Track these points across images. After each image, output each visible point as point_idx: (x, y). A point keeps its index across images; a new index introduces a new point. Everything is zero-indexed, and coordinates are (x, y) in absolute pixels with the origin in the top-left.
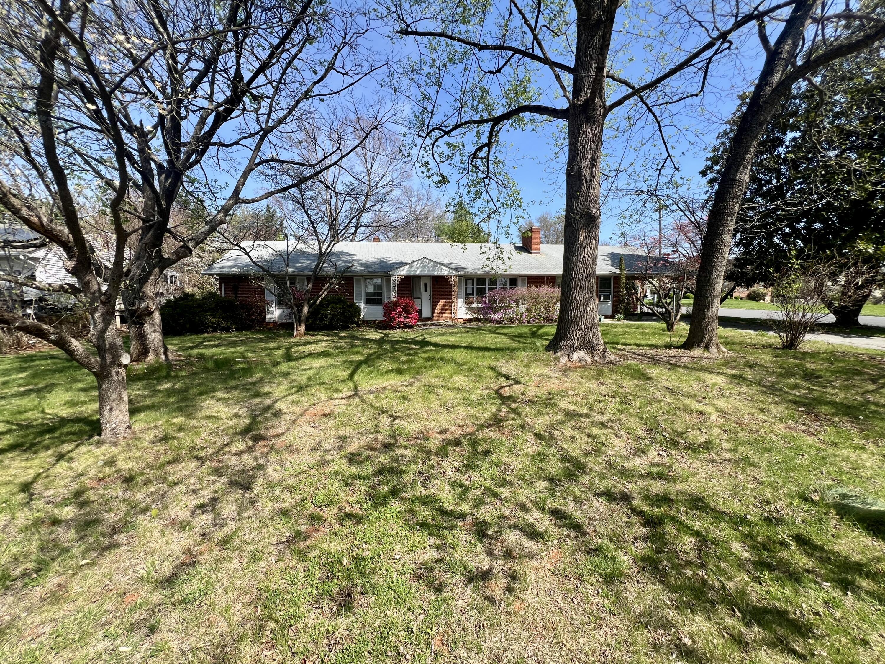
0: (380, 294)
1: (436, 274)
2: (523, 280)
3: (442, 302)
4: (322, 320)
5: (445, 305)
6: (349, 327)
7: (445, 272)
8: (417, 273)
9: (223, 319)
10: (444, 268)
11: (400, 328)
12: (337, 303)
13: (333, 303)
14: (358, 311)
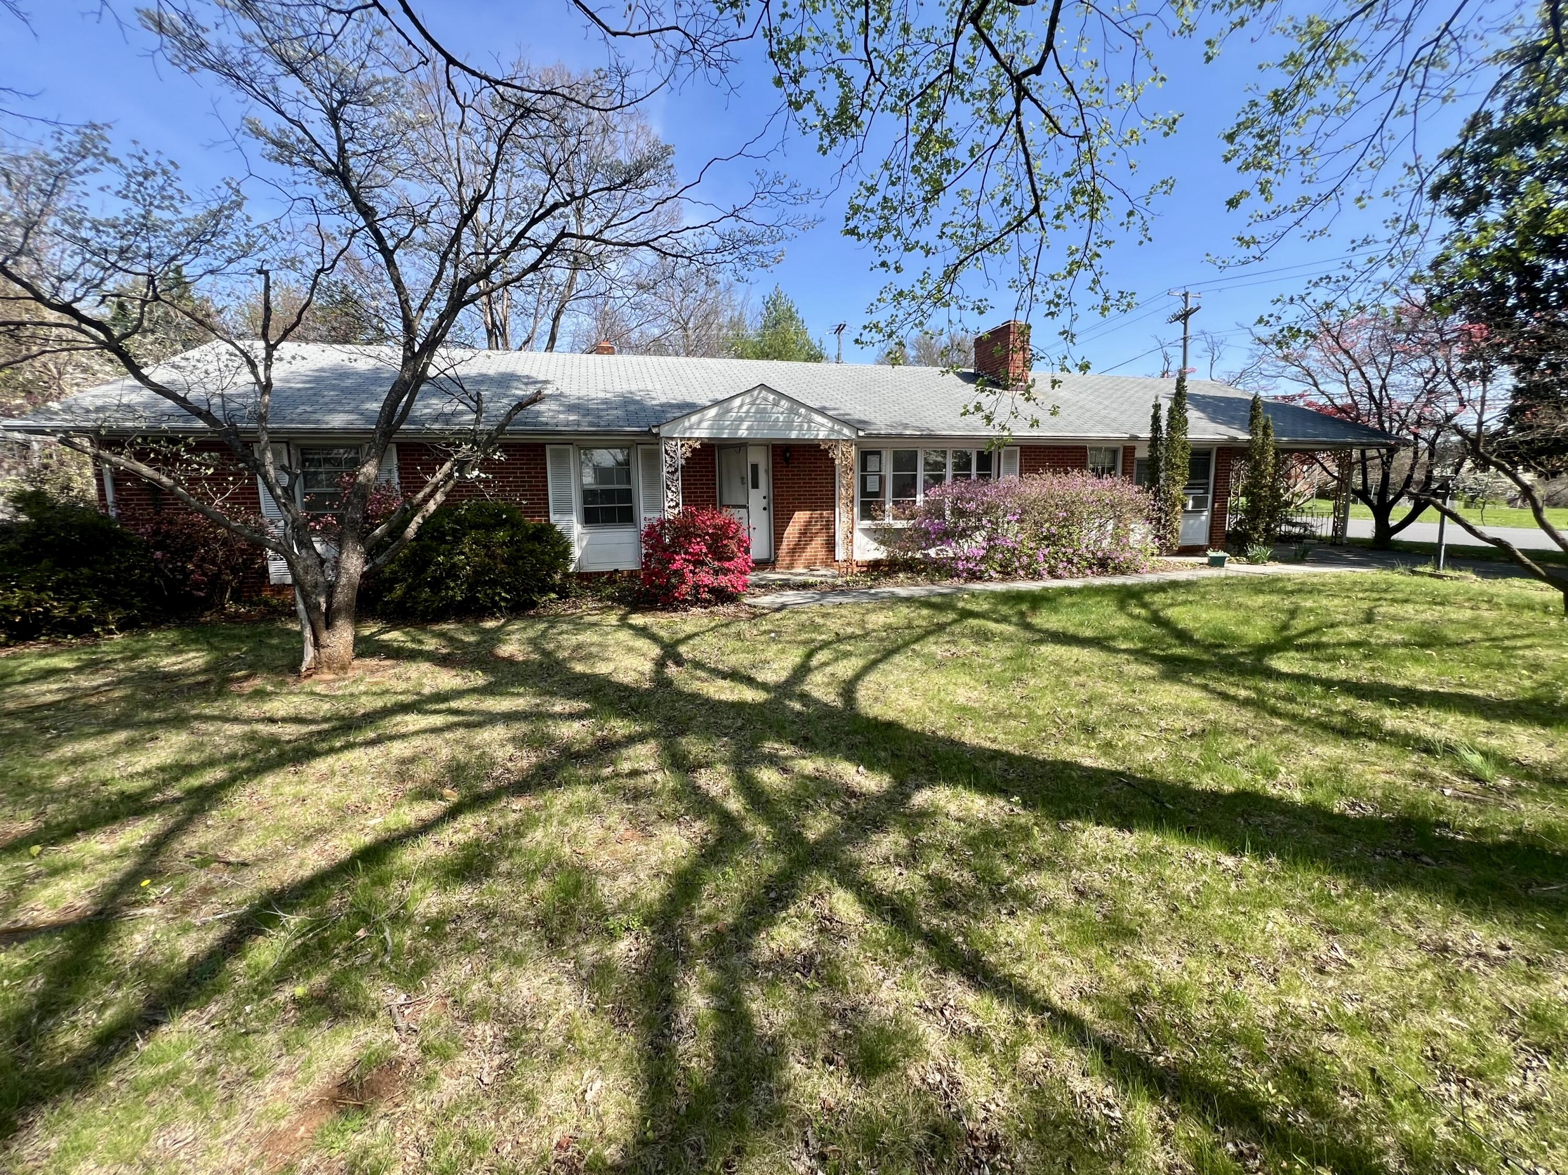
0: (627, 495)
1: (794, 435)
2: (1010, 455)
3: (800, 517)
4: (437, 585)
5: (809, 523)
6: (534, 605)
7: (821, 429)
8: (743, 433)
9: (57, 589)
10: (818, 418)
11: (697, 601)
12: (490, 528)
13: (476, 527)
14: (562, 548)
